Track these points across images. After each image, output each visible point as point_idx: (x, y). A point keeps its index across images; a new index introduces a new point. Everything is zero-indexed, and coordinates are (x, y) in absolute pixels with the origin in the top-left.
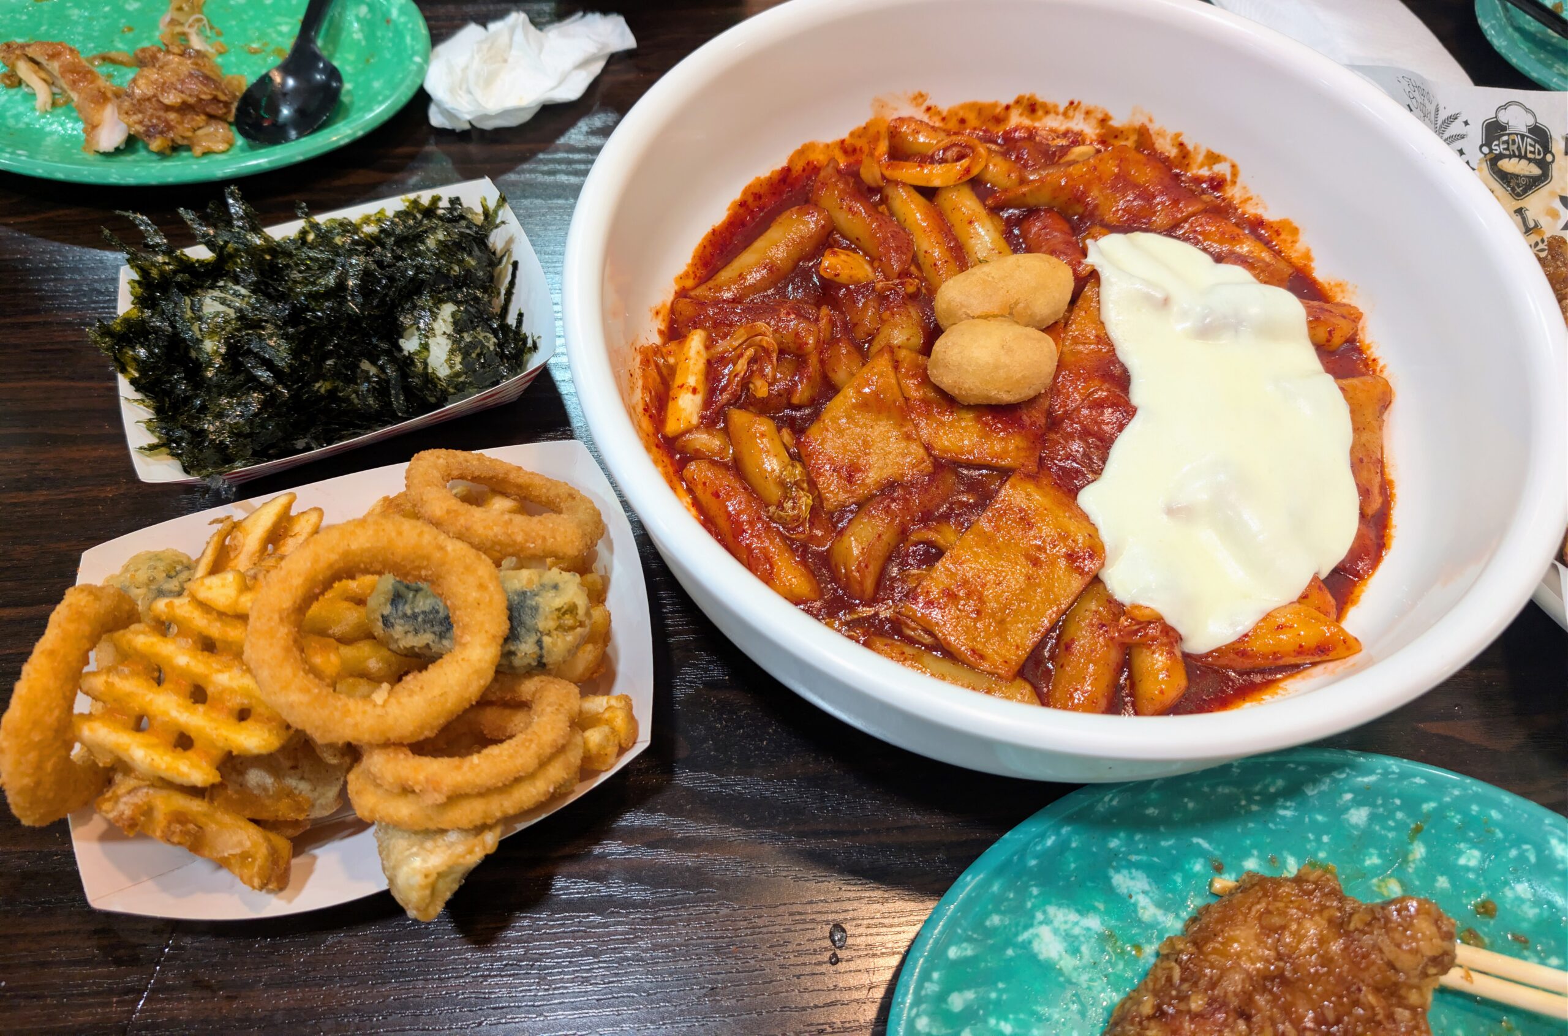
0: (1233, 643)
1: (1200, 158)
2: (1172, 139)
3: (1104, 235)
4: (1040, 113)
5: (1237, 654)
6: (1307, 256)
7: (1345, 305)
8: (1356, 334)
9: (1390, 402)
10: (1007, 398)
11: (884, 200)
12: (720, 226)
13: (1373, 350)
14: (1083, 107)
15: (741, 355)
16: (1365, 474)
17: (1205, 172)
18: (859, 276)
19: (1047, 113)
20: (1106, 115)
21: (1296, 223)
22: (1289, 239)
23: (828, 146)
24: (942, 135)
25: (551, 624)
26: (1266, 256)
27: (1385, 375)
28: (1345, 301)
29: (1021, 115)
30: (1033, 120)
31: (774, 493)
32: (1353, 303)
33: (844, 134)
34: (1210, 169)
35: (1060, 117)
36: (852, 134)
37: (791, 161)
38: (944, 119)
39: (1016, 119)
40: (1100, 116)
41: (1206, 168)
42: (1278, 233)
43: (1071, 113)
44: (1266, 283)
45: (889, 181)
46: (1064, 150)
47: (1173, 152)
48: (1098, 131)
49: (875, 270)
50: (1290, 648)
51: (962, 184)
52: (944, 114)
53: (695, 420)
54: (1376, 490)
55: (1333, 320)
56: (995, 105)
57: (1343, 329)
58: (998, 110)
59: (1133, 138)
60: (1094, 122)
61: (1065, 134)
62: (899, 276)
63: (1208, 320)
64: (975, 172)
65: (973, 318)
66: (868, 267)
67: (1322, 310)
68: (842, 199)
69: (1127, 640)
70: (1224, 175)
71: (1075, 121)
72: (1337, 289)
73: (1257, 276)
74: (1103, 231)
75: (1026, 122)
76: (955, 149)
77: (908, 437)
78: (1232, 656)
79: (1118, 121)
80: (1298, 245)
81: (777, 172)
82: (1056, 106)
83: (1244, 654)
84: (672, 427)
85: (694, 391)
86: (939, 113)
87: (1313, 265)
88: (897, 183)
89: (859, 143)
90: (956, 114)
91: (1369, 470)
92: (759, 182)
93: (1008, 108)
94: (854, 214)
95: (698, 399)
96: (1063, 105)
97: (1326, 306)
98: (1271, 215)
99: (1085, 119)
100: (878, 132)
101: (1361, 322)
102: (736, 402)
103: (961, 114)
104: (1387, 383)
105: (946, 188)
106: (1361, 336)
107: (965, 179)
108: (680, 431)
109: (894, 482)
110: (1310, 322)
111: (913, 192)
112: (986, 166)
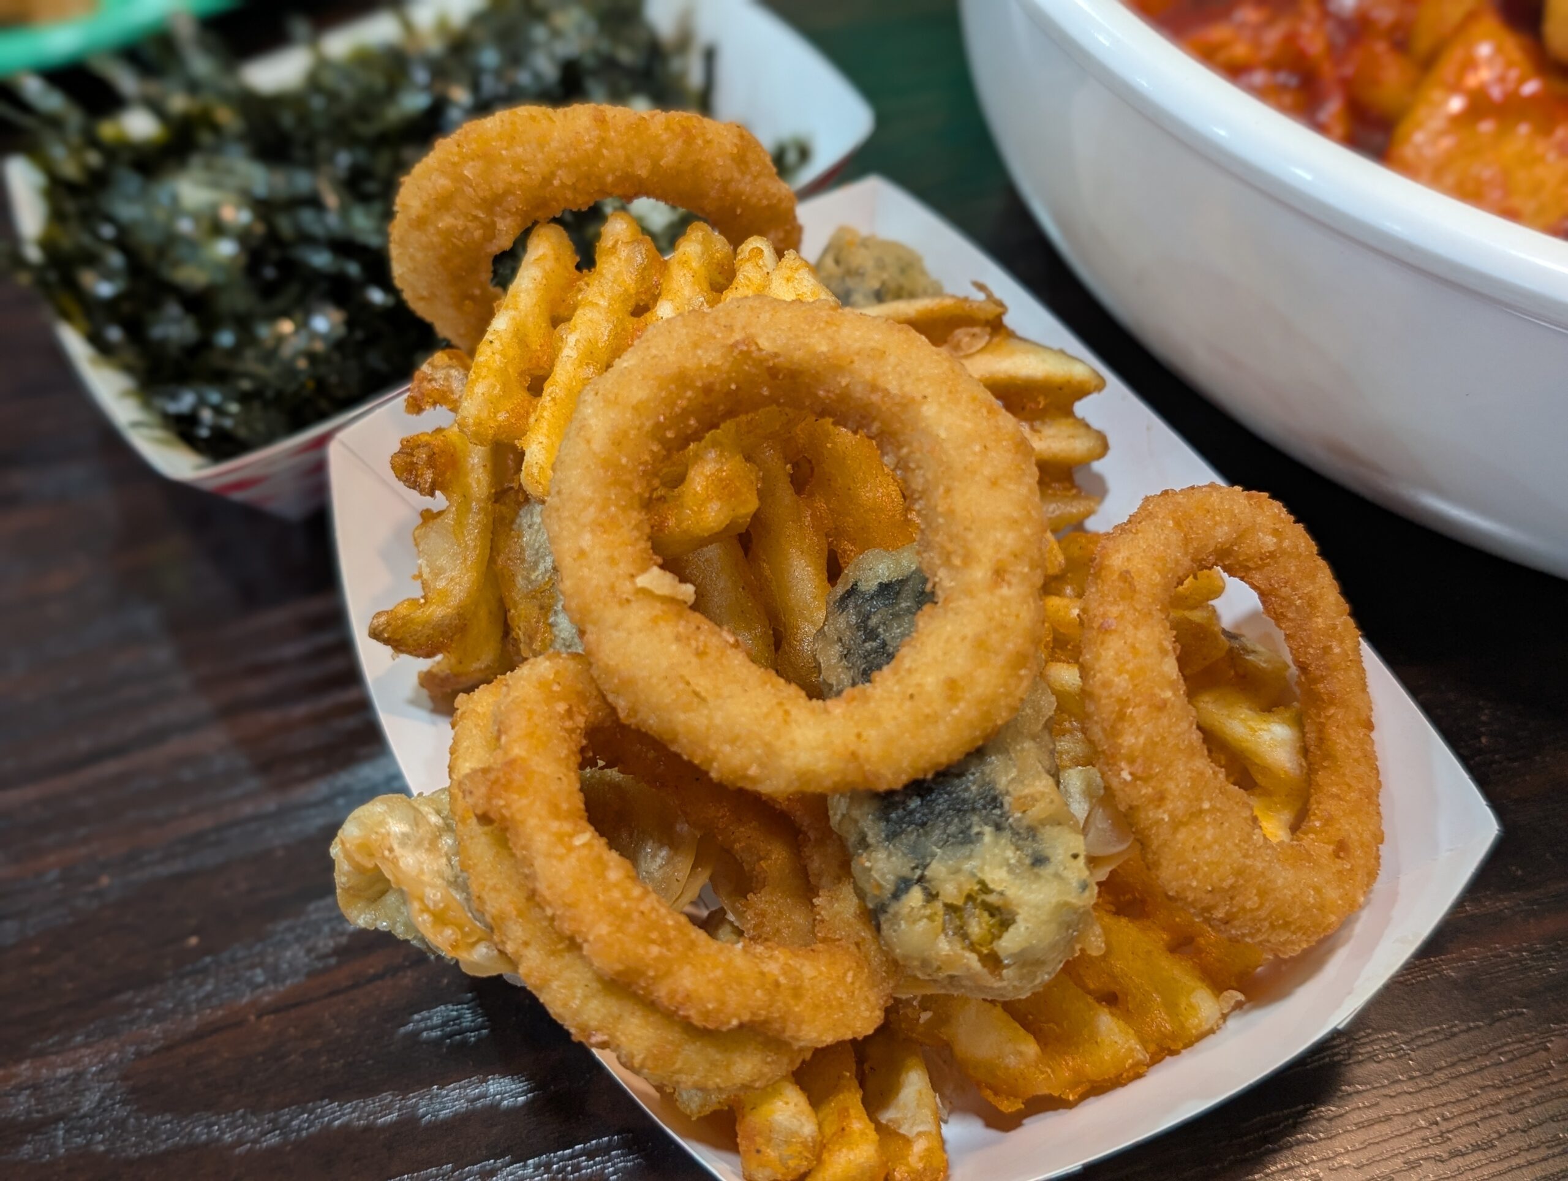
25: (950, 891)
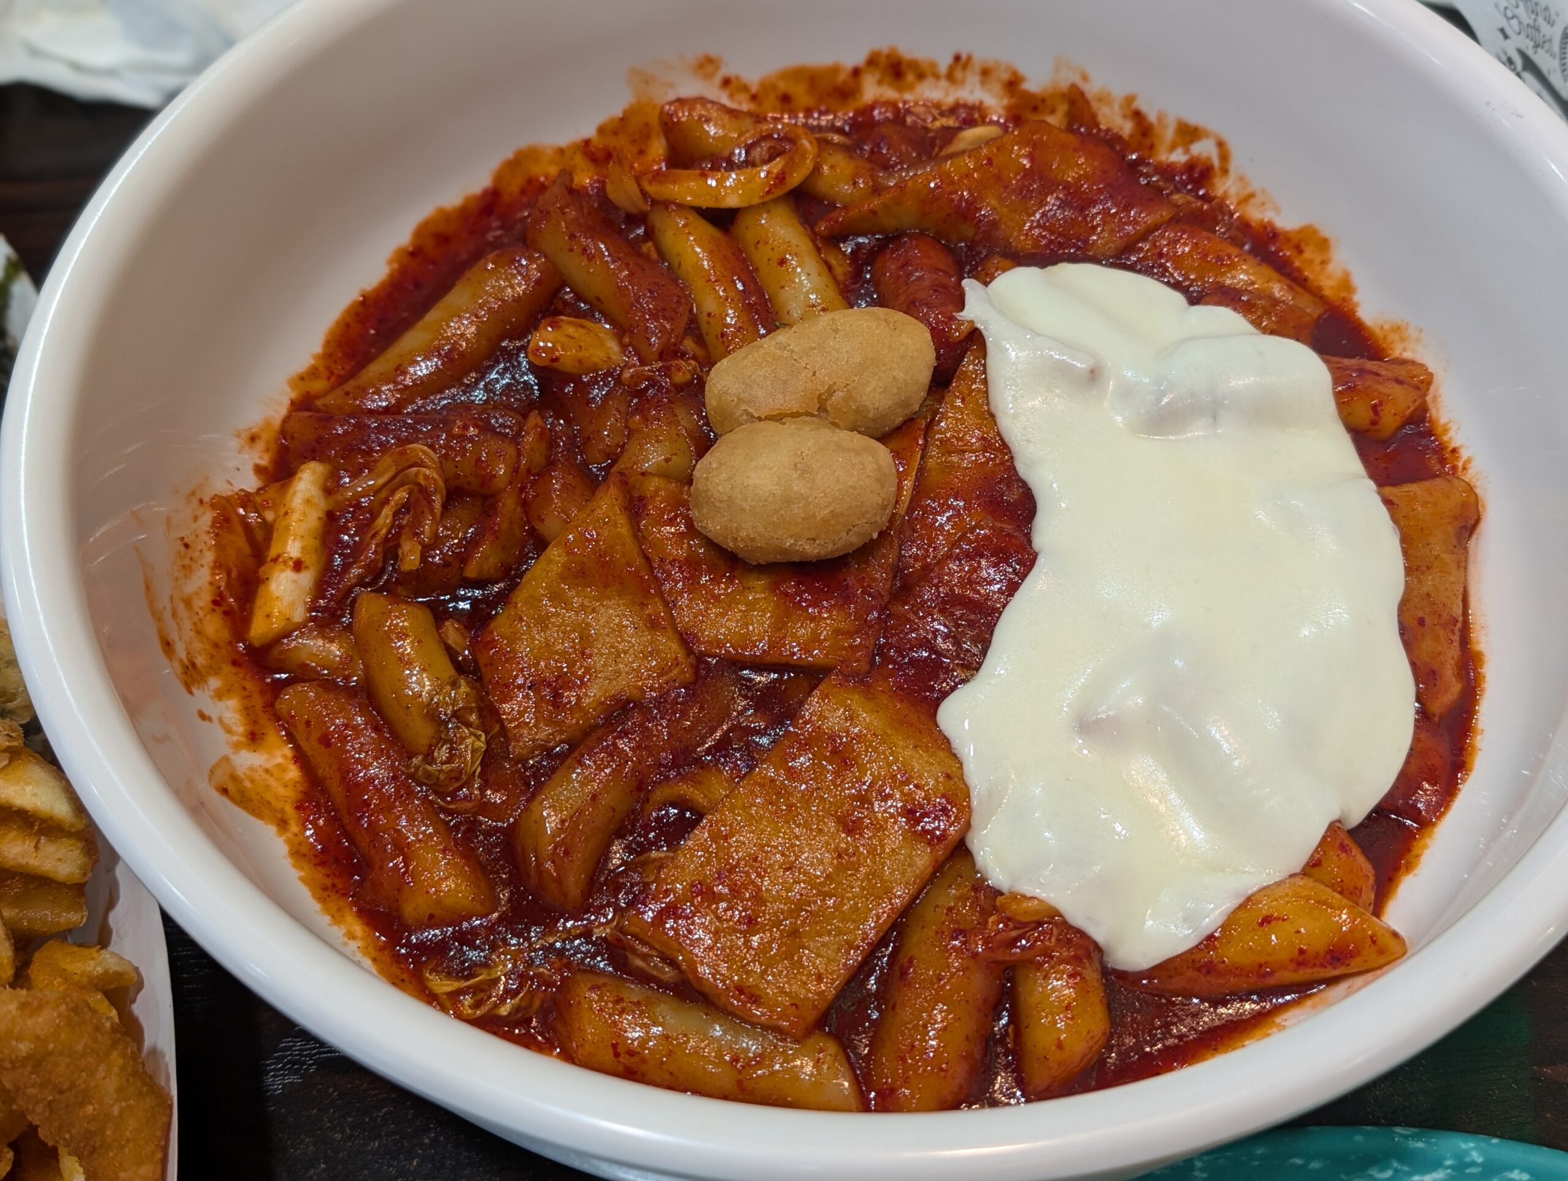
0: (1190, 951)
1: (1169, 134)
2: (1122, 107)
3: (1004, 270)
4: (910, 77)
5: (1198, 970)
6: (1346, 285)
7: (1404, 362)
8: (1424, 409)
9: (1478, 521)
10: (812, 550)
11: (650, 235)
12: (377, 291)
13: (1451, 433)
14: (977, 66)
15: (386, 502)
16: (1427, 646)
17: (1178, 157)
18: (595, 359)
19: (921, 76)
20: (1015, 74)
21: (1325, 232)
22: (1317, 258)
23: (561, 151)
24: (748, 123)
26: (1278, 290)
27: (1470, 475)
28: (1407, 355)
29: (880, 82)
30: (900, 90)
31: (420, 732)
32: (1419, 358)
33: (588, 130)
34: (1187, 151)
35: (944, 83)
36: (601, 130)
37: (499, 177)
38: (754, 98)
39: (872, 90)
40: (1005, 76)
41: (1180, 150)
42: (1299, 249)
43: (959, 74)
44: (1273, 332)
45: (655, 202)
46: (949, 134)
47: (1127, 128)
48: (1005, 102)
49: (624, 347)
50: (1284, 956)
51: (776, 201)
52: (754, 89)
53: (299, 615)
54: (1449, 672)
55: (1382, 388)
56: (835, 70)
57: (1400, 401)
58: (842, 77)
59: (1062, 108)
60: (997, 88)
61: (953, 110)
62: (661, 356)
63: (1165, 400)
64: (796, 178)
65: (760, 419)
66: (613, 346)
67: (1361, 371)
68: (572, 236)
69: (1001, 956)
70: (1209, 159)
71: (968, 87)
72: (1394, 337)
73: (1257, 324)
74: (1006, 263)
75: (890, 93)
76: (765, 145)
77: (653, 624)
78: (1190, 973)
79: (1036, 83)
80: (1331, 268)
81: (476, 198)
82: (933, 65)
83: (1210, 968)
84: (259, 629)
85: (298, 566)
86: (745, 88)
87: (1356, 298)
88: (665, 204)
89: (612, 142)
90: (774, 88)
91: (1437, 639)
92: (443, 216)
93: (856, 72)
94: (591, 258)
95: (306, 579)
96: (944, 63)
97: (1371, 365)
98: (1287, 221)
99: (983, 83)
100: (647, 125)
101: (1432, 388)
102: (372, 579)
103: (782, 86)
104: (1470, 489)
105: (750, 208)
106: (1433, 412)
107: (778, 193)
108: (271, 635)
109: (628, 702)
110: (1338, 395)
111: (693, 217)
112: (817, 169)
